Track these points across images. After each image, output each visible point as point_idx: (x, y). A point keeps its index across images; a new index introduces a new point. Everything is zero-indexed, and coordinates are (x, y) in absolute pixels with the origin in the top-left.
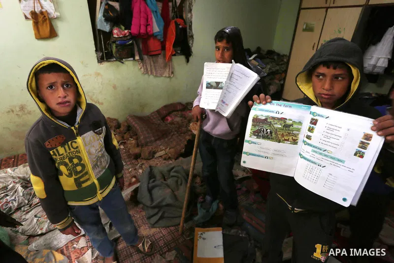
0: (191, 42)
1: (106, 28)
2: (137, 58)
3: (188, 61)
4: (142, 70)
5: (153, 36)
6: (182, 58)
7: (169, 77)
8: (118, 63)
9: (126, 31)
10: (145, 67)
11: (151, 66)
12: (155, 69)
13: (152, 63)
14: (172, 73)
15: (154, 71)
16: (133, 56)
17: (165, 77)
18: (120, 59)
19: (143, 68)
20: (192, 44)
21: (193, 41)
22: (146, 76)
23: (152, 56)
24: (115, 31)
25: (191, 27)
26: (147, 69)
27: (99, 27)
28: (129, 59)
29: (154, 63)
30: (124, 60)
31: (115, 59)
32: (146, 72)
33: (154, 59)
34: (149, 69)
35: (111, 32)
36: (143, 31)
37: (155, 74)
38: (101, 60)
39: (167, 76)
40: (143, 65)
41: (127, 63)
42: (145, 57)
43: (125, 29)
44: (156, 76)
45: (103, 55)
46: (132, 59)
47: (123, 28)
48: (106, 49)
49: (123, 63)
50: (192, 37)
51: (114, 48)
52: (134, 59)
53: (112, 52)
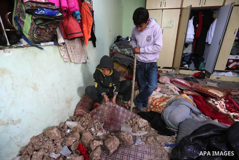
0: (94, 29)
2: (61, 40)
4: (65, 57)
5: (73, 15)
6: (91, 42)
7: (86, 62)
8: (34, 49)
10: (66, 52)
11: (71, 52)
13: (72, 48)
14: (87, 57)
16: (54, 39)
17: (83, 63)
18: (35, 43)
19: (65, 55)
22: (68, 64)
23: (71, 40)
26: (69, 56)
28: (50, 43)
29: (74, 49)
30: (42, 44)
32: (69, 59)
33: (73, 43)
34: (71, 56)
36: (64, 4)
41: (46, 49)
46: (52, 43)
49: (42, 49)
51: (28, 22)
52: (56, 44)
53: (21, 31)
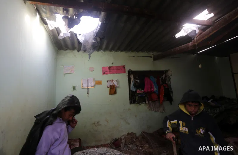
0: (171, 94)
1: (134, 90)
2: (147, 102)
3: (171, 104)
5: (154, 92)
6: (168, 102)
7: (162, 112)
8: (139, 105)
9: (142, 91)
11: (153, 106)
14: (164, 110)
15: (154, 108)
16: (145, 102)
17: (160, 112)
18: (139, 103)
19: (149, 107)
20: (173, 95)
21: (173, 94)
22: (151, 111)
23: (153, 101)
24: (138, 91)
25: (171, 87)
27: (131, 89)
28: (143, 103)
31: (136, 103)
32: (151, 109)
33: (154, 103)
35: (136, 92)
36: (149, 90)
38: (131, 103)
39: (161, 111)
41: (142, 104)
42: (150, 102)
43: (142, 90)
44: (156, 111)
45: (132, 101)
46: (144, 103)
47: (141, 89)
48: (133, 99)
50: (172, 92)
51: (137, 98)
52: (145, 103)
53: (136, 100)
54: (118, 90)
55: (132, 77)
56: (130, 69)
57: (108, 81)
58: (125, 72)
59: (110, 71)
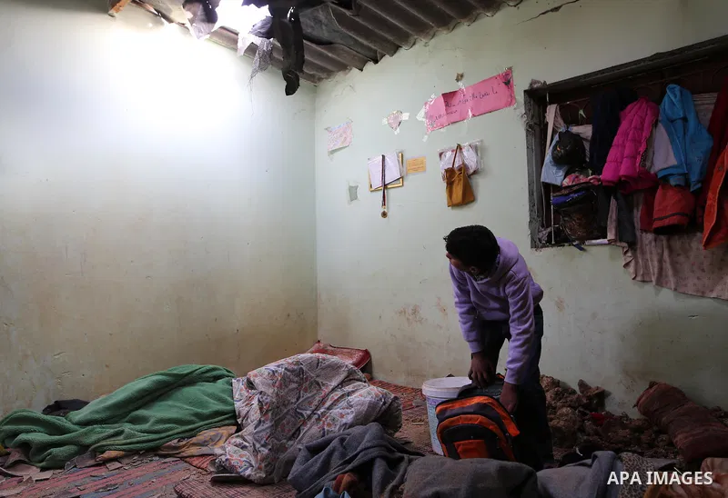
1: (557, 178)
4: (631, 269)
10: (640, 262)
12: (676, 272)
19: (632, 264)
22: (644, 288)
26: (647, 270)
27: (543, 176)
28: (596, 241)
29: (674, 254)
30: (586, 243)
32: (643, 277)
34: (654, 271)
36: (624, 170)
37: (673, 287)
40: (635, 257)
41: (593, 249)
43: (592, 175)
48: (556, 222)
49: (584, 250)
54: (482, 186)
55: (551, 112)
56: (533, 82)
57: (441, 155)
58: (511, 101)
59: (454, 109)
